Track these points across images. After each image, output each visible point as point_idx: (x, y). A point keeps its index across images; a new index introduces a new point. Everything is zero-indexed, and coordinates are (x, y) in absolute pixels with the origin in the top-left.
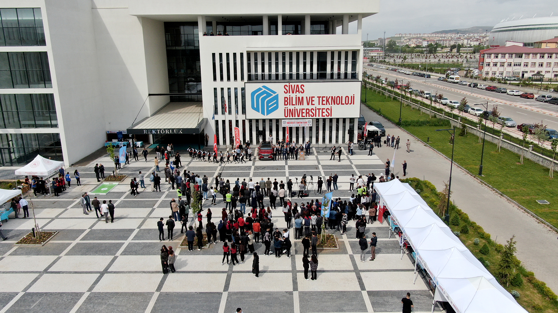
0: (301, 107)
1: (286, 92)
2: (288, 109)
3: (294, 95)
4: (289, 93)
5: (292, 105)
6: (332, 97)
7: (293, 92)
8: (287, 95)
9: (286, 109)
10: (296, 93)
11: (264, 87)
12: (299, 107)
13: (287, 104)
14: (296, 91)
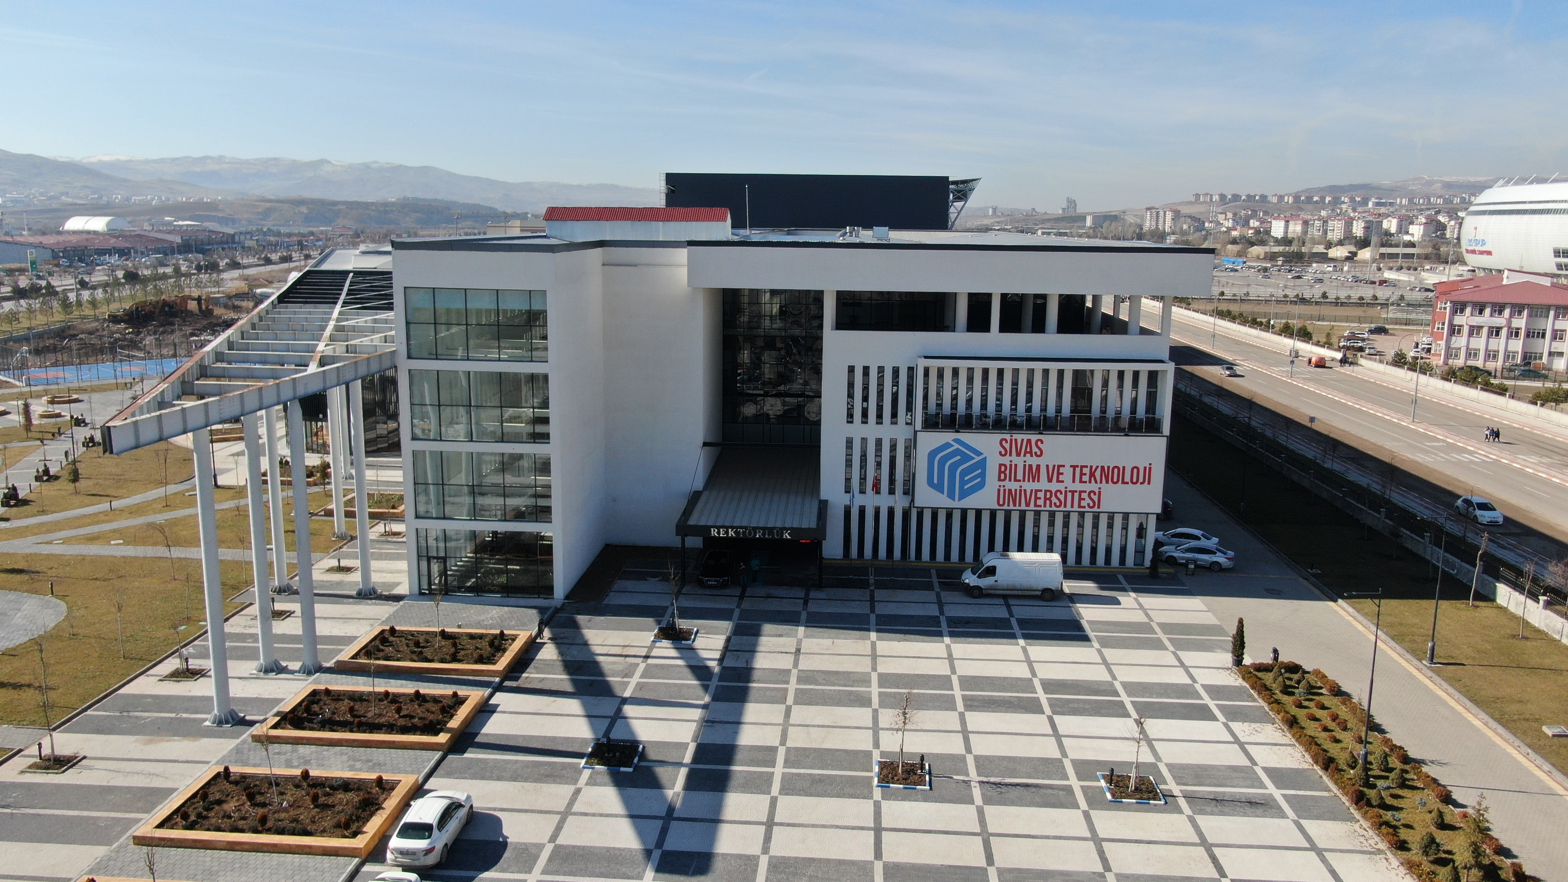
0: (1035, 486)
1: (1003, 453)
2: (1005, 490)
3: (1019, 461)
4: (1010, 455)
5: (1016, 480)
6: (1103, 467)
7: (1018, 455)
8: (1006, 460)
9: (1002, 489)
10: (1025, 456)
11: (957, 441)
12: (1029, 486)
13: (1004, 480)
14: (1026, 452)
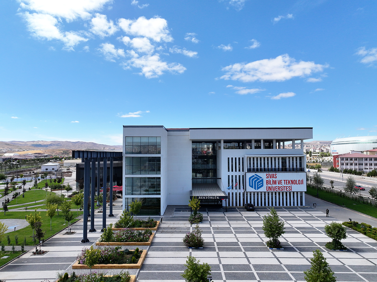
0: (275, 185)
1: (267, 177)
5: (271, 184)
6: (291, 180)
9: (267, 186)
10: (272, 178)
11: (256, 175)
